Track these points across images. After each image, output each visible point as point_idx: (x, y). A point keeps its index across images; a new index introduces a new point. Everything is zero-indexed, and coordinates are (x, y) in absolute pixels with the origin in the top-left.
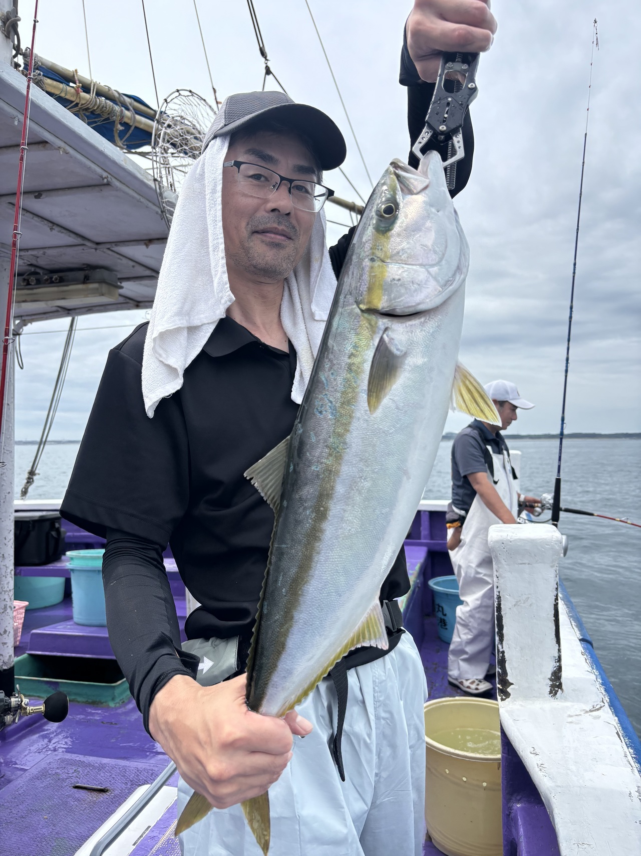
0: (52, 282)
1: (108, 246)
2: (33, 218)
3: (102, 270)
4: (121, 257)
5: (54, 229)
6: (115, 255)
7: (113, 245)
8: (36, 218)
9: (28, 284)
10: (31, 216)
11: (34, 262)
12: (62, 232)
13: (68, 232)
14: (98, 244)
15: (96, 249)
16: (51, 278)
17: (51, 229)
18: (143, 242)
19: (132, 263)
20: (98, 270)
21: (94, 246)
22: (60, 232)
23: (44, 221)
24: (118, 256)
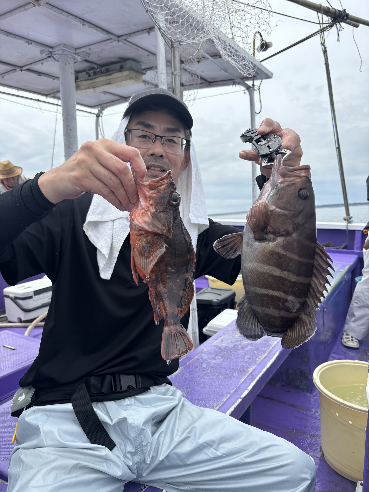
0: (102, 73)
1: (125, 37)
2: (68, 16)
3: (130, 61)
4: (138, 48)
5: (85, 25)
6: (133, 46)
7: (128, 36)
8: (71, 17)
9: (90, 76)
10: (67, 14)
11: (87, 58)
12: (91, 28)
13: (95, 27)
14: (119, 37)
15: (118, 41)
16: (101, 70)
17: (83, 25)
18: (146, 31)
19: (147, 53)
20: (128, 61)
21: (117, 38)
22: (89, 27)
23: (77, 18)
24: (136, 47)
